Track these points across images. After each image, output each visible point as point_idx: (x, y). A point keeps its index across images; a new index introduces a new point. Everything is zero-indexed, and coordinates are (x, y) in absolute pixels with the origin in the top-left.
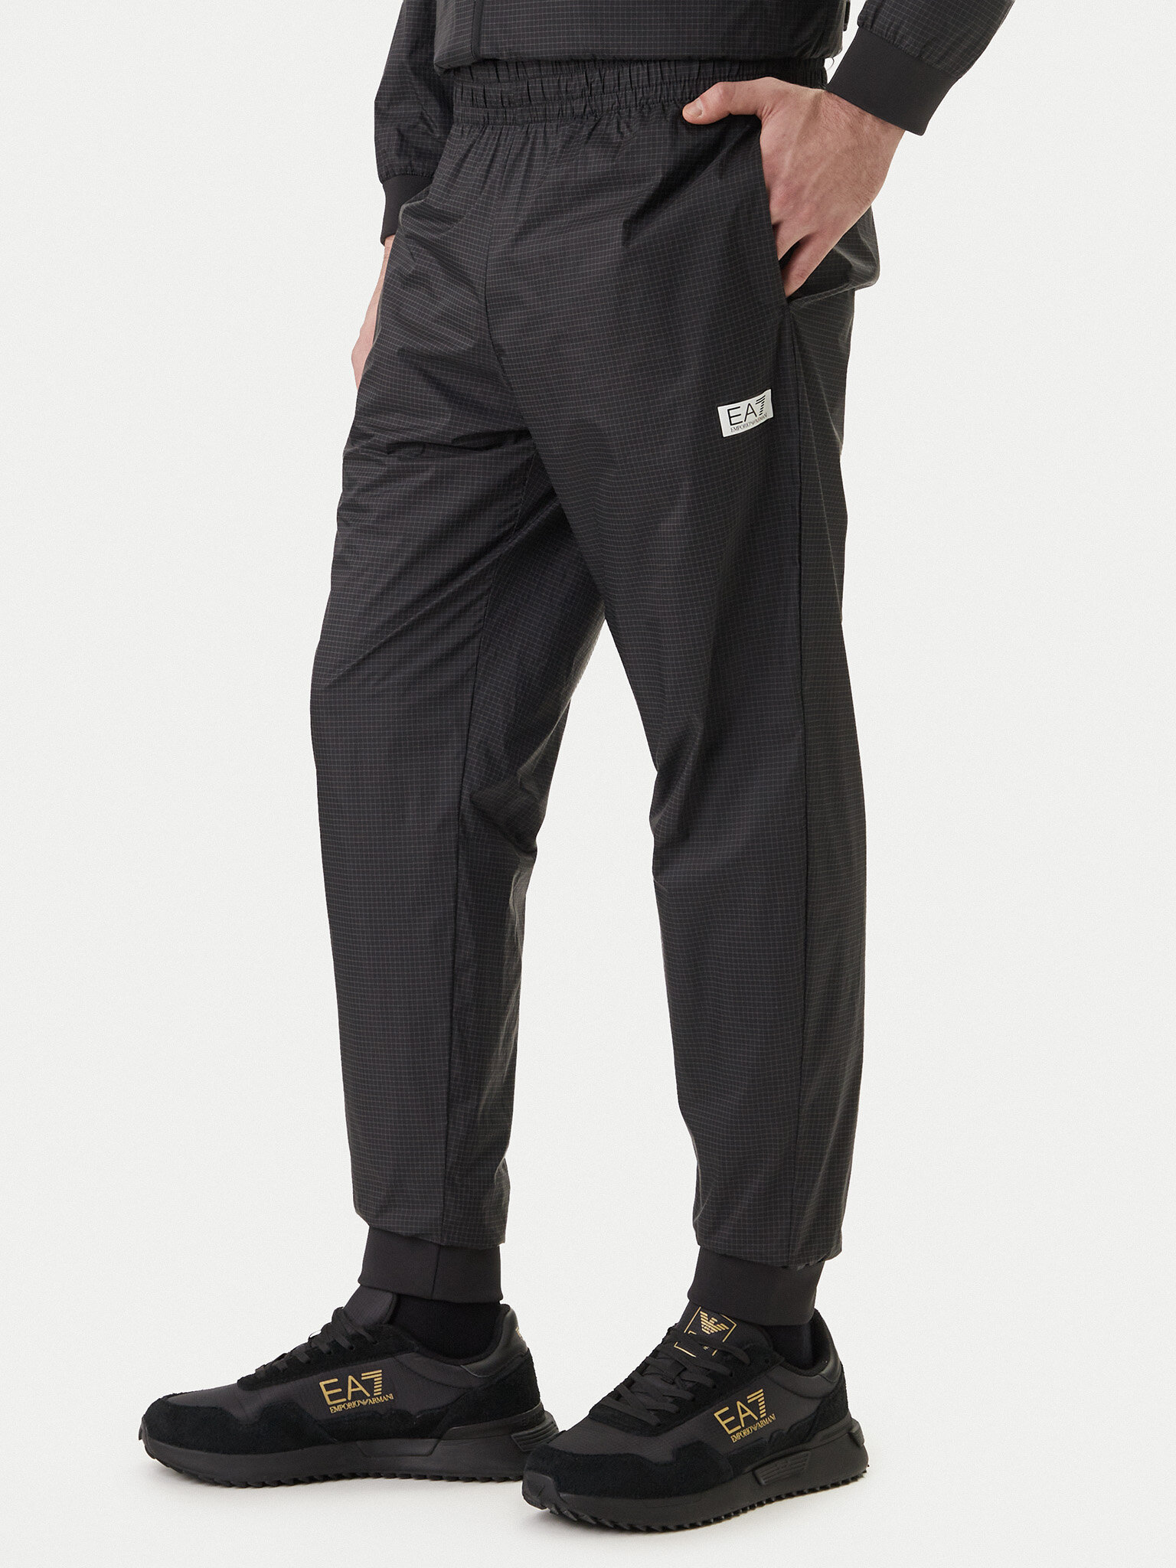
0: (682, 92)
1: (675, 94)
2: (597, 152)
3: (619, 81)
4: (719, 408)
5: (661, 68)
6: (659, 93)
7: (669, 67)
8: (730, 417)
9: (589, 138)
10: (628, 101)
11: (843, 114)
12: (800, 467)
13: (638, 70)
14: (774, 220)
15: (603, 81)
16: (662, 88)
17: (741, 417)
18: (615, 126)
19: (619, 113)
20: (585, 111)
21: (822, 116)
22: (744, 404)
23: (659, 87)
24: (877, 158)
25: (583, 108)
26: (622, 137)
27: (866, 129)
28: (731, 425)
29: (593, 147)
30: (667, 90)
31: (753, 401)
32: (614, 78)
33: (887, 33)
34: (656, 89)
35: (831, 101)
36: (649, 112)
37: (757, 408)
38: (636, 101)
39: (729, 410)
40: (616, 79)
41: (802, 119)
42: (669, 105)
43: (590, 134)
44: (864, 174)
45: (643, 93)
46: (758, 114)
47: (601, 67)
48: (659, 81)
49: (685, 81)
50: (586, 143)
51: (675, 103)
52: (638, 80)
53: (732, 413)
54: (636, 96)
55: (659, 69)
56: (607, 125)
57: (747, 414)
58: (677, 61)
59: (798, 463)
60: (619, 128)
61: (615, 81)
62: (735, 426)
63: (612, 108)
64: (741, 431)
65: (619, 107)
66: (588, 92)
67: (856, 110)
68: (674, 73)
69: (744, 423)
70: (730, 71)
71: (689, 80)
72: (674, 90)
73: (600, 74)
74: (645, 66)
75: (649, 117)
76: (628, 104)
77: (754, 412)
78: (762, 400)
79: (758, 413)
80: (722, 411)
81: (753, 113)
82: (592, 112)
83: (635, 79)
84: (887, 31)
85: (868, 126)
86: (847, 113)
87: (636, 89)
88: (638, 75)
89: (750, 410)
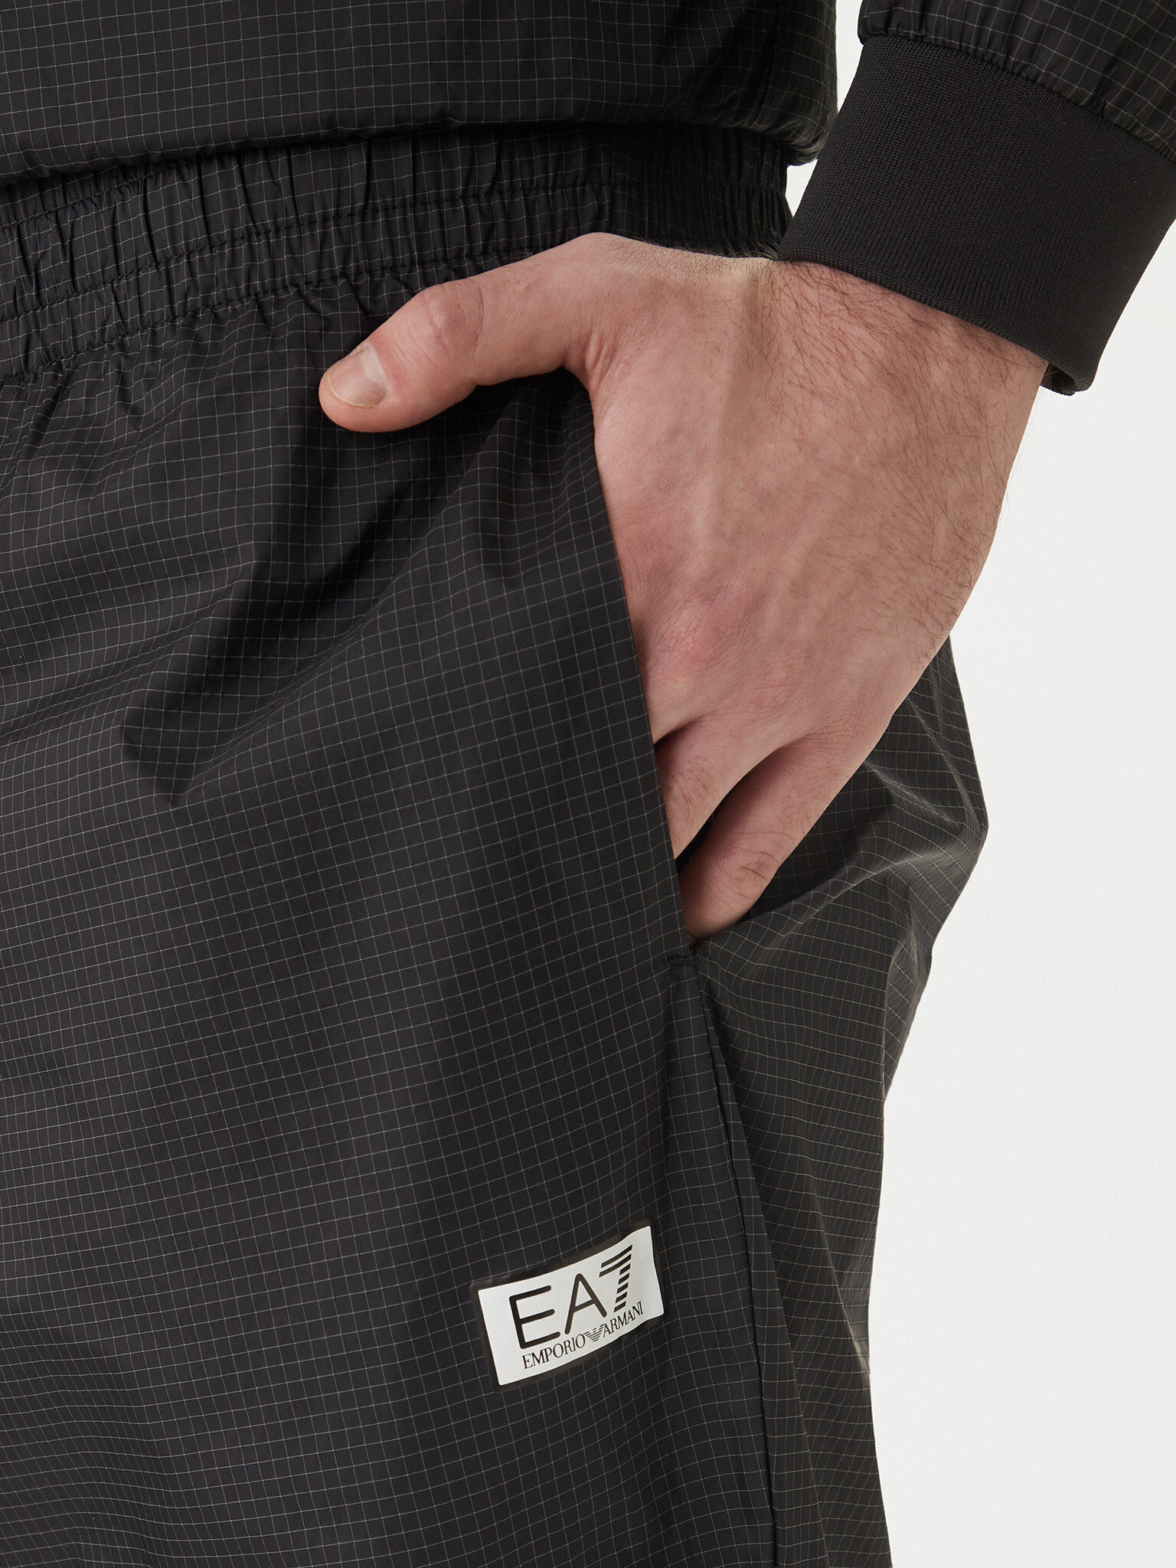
0: (320, 257)
1: (296, 264)
2: (61, 479)
3: (115, 240)
4: (482, 1293)
5: (243, 181)
6: (243, 266)
7: (271, 174)
8: (519, 1322)
9: (37, 438)
10: (147, 304)
11: (859, 332)
12: (768, 1466)
13: (170, 199)
14: (661, 725)
15: (69, 251)
16: (251, 248)
17: (557, 1323)
18: (112, 390)
19: (122, 346)
20: (26, 358)
21: (790, 350)
22: (561, 1279)
23: (243, 247)
24: (978, 469)
25: (21, 347)
26: (135, 423)
27: (939, 374)
28: (524, 1344)
29: (52, 464)
30: (271, 255)
31: (590, 1266)
32: (101, 235)
33: (980, 31)
34: (233, 253)
35: (812, 295)
36: (218, 332)
37: (606, 1288)
38: (171, 302)
39: (513, 1300)
40: (108, 237)
41: (723, 368)
42: (278, 304)
43: (42, 424)
44: (942, 528)
45: (192, 273)
46: (573, 364)
47: (60, 203)
48: (241, 228)
49: (325, 219)
50: (30, 452)
51: (299, 293)
52: (172, 231)
53: (526, 1308)
54: (169, 282)
55: (237, 187)
56: (92, 389)
57: (573, 1309)
58: (292, 145)
59: (758, 1453)
60: (123, 395)
61: (102, 245)
62: (536, 1349)
63: (103, 331)
64: (554, 1363)
65: (123, 329)
66: (30, 294)
67: (898, 309)
68: (287, 197)
69: (563, 1337)
70: (469, 175)
71: (338, 216)
72: (291, 251)
73: (59, 229)
74: (193, 180)
75: (216, 347)
76: (147, 312)
77: (594, 1300)
78: (622, 1262)
79: (609, 1304)
80: (493, 1301)
81: (555, 367)
82: (50, 358)
83: (162, 229)
84: (984, 21)
85: (945, 366)
86: (867, 326)
87: (167, 262)
88: (171, 218)
89: (583, 1297)
